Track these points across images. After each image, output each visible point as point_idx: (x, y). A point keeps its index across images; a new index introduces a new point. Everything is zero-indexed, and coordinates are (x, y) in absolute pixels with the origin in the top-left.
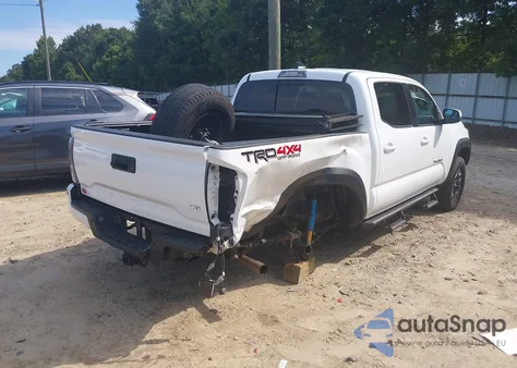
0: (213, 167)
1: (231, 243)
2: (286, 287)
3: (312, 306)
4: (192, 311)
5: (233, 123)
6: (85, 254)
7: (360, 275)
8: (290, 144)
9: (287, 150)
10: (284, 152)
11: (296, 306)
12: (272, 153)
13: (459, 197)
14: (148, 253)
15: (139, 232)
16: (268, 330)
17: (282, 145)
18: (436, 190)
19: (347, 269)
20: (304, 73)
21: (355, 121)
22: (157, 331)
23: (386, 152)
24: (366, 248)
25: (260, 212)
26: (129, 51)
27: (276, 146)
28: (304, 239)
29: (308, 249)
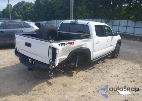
0: (51, 47)
1: (55, 66)
2: (70, 77)
3: (76, 82)
4: (45, 83)
5: (58, 35)
6: (18, 67)
7: (89, 74)
8: (71, 42)
9: (70, 43)
10: (69, 44)
11: (72, 82)
12: (66, 44)
13: (118, 55)
14: (34, 68)
15: (32, 62)
16: (64, 88)
17: (69, 42)
18: (111, 53)
19: (86, 73)
20: (77, 22)
21: (89, 35)
22: (36, 88)
23: (97, 43)
24: (92, 68)
25: (63, 58)
26: (33, 9)
27: (67, 42)
28: (75, 65)
29: (76, 68)
